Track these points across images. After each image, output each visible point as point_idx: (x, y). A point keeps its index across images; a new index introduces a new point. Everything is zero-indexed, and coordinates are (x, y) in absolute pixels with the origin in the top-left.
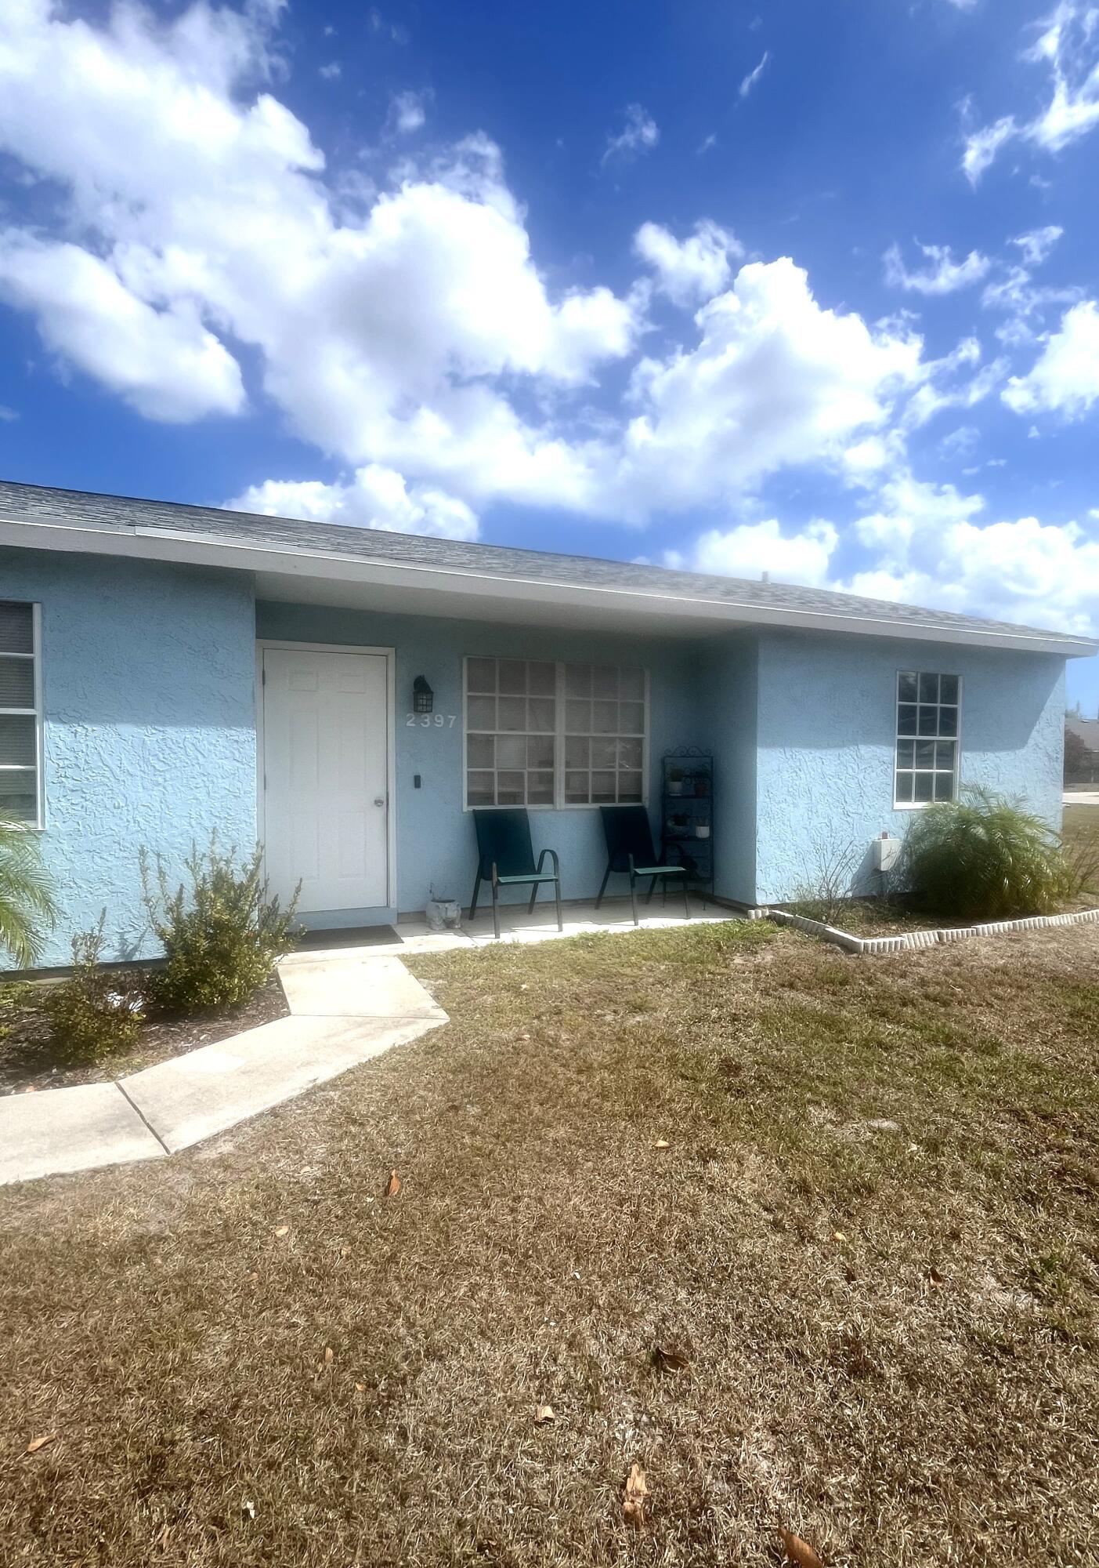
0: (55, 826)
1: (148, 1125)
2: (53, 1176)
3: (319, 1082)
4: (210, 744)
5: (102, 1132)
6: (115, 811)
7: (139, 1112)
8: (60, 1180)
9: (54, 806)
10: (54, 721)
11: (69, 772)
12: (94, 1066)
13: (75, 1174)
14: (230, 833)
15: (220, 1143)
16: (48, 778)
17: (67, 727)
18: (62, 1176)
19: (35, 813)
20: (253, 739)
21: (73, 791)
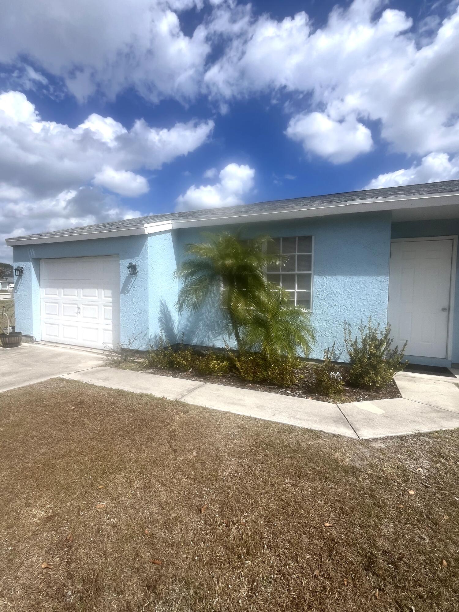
0: (316, 311)
1: (350, 424)
2: (321, 431)
3: (421, 432)
4: (370, 282)
5: (334, 421)
6: (334, 307)
7: (346, 418)
8: (323, 433)
9: (316, 304)
10: (317, 276)
11: (321, 293)
12: (329, 397)
13: (328, 433)
14: (376, 318)
15: (379, 442)
16: (314, 295)
17: (320, 277)
18: (324, 432)
19: (310, 306)
20: (387, 280)
21: (321, 299)
